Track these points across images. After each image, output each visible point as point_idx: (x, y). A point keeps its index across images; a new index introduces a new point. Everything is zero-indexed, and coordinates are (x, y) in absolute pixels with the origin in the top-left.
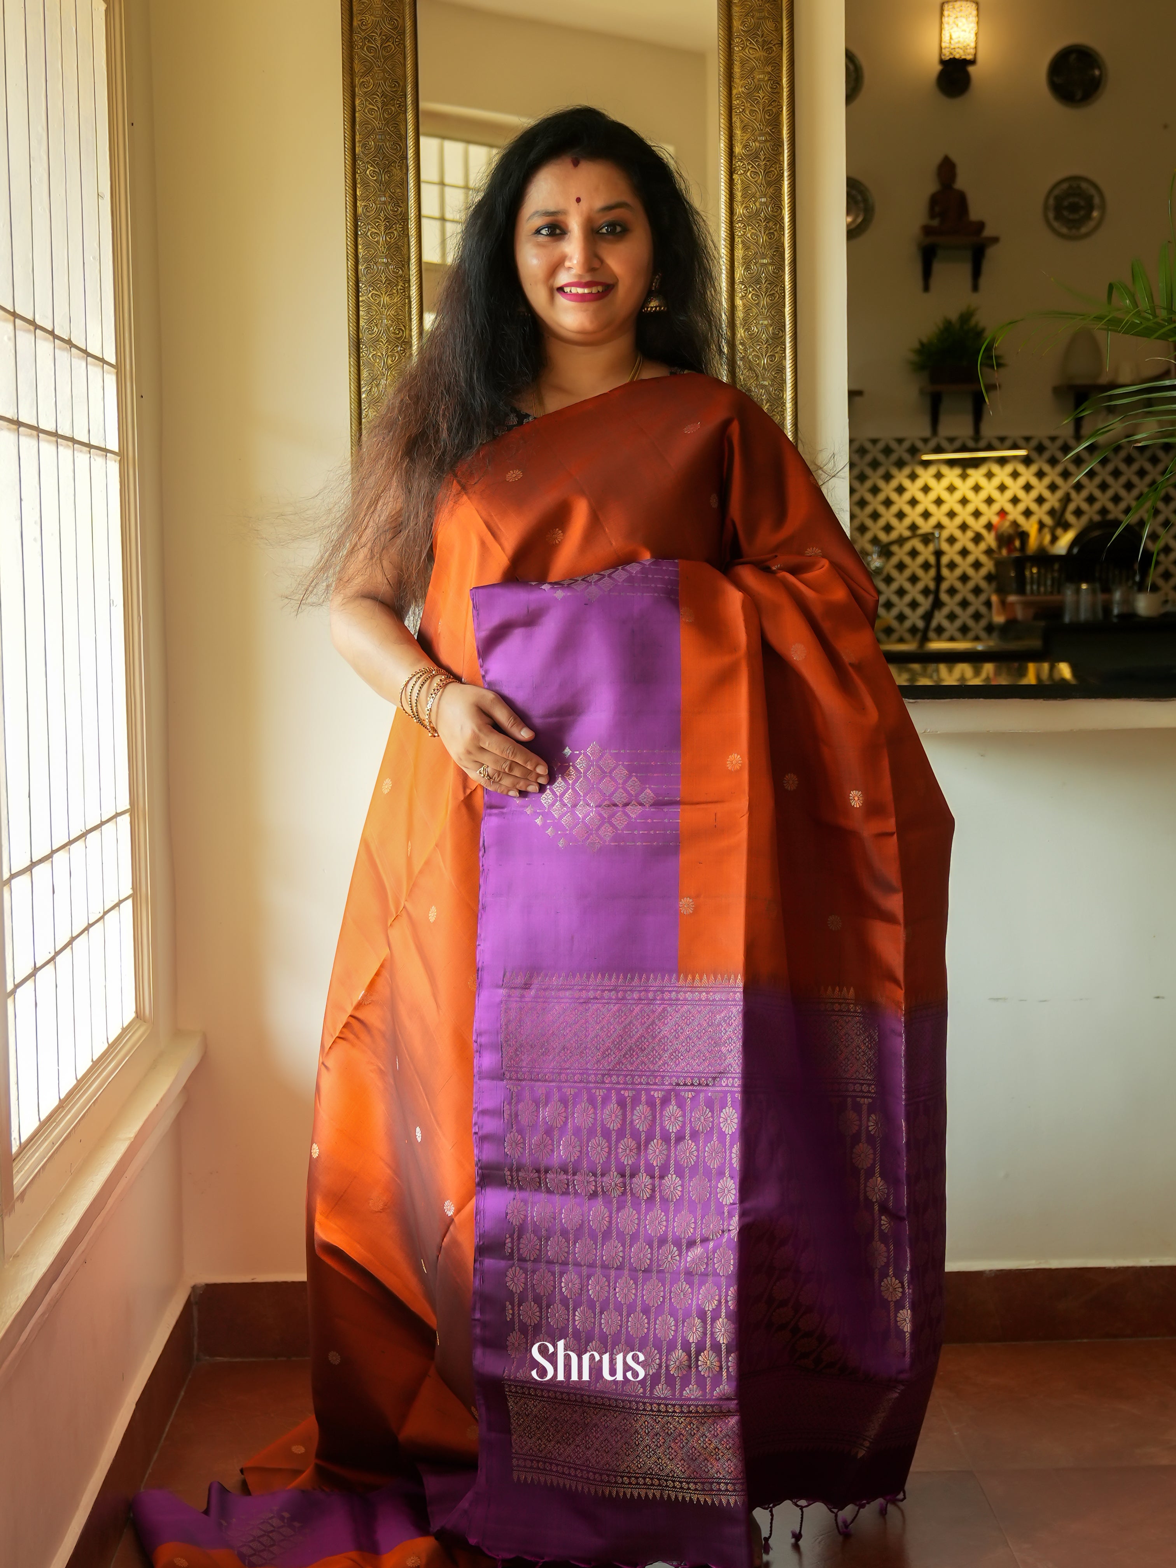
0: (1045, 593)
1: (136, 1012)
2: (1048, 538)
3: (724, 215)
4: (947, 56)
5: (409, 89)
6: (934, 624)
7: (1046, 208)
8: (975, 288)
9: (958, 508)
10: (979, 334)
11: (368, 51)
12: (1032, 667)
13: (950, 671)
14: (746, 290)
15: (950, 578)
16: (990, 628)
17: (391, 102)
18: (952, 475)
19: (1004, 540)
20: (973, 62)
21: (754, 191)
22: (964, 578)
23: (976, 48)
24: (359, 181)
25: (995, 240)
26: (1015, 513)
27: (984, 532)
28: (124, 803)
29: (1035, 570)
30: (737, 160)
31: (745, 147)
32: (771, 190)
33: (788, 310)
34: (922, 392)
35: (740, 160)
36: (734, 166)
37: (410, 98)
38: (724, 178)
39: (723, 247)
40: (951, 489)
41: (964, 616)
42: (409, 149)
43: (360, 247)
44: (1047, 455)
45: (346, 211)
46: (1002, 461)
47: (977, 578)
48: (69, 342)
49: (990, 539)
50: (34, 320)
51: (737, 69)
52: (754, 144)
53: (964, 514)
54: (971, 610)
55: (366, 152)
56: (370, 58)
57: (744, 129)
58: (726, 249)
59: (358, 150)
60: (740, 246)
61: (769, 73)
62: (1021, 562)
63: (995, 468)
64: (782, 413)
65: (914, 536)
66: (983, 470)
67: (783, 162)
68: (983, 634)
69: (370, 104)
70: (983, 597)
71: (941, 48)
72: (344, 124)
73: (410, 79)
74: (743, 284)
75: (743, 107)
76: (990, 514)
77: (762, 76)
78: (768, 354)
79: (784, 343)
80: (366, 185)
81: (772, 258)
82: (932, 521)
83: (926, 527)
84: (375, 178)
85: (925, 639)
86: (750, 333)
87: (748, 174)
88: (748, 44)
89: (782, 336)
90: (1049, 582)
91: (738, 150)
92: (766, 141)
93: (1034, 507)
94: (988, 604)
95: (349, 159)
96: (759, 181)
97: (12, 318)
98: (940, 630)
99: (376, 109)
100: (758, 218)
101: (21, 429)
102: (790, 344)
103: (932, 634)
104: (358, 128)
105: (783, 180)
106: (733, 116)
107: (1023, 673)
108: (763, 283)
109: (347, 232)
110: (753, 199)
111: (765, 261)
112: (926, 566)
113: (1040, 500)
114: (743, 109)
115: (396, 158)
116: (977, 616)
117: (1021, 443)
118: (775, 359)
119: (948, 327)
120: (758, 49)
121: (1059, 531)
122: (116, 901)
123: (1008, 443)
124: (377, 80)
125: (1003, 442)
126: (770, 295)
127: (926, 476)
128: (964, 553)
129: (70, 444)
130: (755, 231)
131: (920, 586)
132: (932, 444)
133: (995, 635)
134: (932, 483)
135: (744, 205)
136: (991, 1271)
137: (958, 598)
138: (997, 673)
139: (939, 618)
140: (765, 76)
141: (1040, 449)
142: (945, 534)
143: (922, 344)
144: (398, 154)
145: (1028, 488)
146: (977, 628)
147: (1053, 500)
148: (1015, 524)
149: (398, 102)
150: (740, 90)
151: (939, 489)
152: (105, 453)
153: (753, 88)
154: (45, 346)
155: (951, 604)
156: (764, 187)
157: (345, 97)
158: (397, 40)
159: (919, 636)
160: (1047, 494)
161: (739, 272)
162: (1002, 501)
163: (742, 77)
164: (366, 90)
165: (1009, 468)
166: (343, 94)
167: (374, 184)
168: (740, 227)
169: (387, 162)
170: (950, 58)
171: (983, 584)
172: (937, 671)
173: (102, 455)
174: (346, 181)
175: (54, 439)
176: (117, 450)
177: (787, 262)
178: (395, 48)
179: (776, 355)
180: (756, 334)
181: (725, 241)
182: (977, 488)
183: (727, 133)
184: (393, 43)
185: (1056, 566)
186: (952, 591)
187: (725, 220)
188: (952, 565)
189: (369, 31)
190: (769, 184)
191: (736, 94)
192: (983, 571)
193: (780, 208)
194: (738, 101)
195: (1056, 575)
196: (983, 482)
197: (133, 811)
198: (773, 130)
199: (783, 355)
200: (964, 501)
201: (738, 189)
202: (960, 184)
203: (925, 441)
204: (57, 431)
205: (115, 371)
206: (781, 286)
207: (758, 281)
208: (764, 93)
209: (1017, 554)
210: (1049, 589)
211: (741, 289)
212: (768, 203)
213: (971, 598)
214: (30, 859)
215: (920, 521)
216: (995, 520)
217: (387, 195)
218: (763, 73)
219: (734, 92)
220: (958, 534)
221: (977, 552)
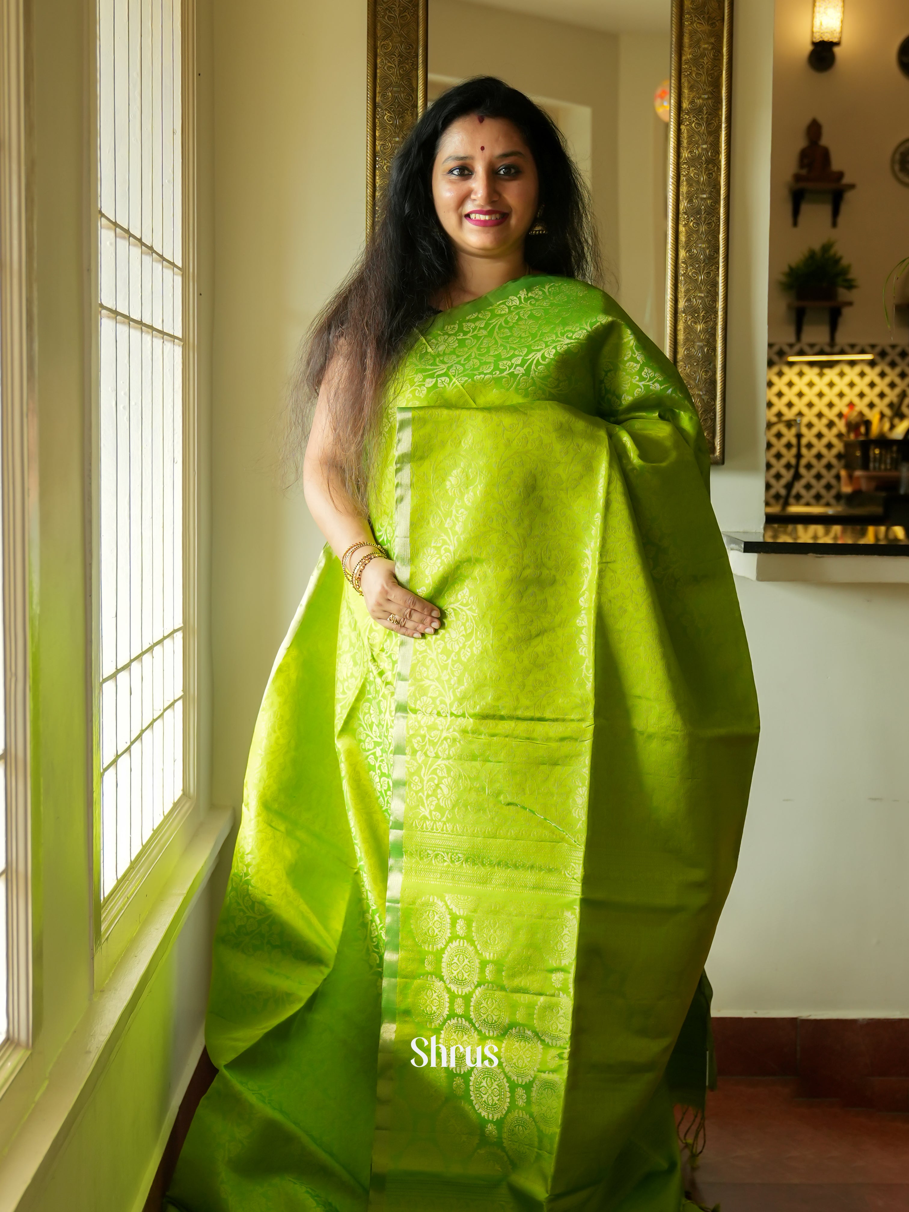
0: (886, 469)
1: (183, 790)
2: (887, 426)
3: (673, 158)
4: (817, 39)
5: (421, 51)
6: (794, 492)
7: (893, 161)
8: (834, 224)
9: (815, 400)
10: (837, 261)
11: (388, 19)
12: (871, 530)
13: (806, 530)
14: (689, 219)
15: (808, 455)
16: (839, 497)
17: (406, 61)
18: (812, 374)
19: (852, 427)
20: (837, 44)
21: (697, 138)
22: (819, 456)
23: (841, 32)
24: (378, 124)
25: (852, 186)
26: (861, 405)
27: (836, 420)
28: (179, 623)
29: (877, 451)
30: (684, 114)
31: (692, 102)
32: (711, 138)
33: (722, 236)
34: (789, 307)
35: (687, 114)
36: (681, 119)
37: (421, 58)
38: (674, 128)
39: (671, 183)
40: (811, 384)
41: (818, 487)
42: (419, 99)
43: (377, 178)
44: (888, 359)
45: (367, 149)
46: (852, 363)
47: (830, 456)
48: (151, 248)
49: (841, 426)
50: (129, 229)
51: (686, 40)
52: (698, 101)
53: (820, 405)
54: (823, 482)
55: (385, 101)
56: (390, 25)
57: (691, 88)
58: (673, 185)
59: (378, 99)
60: (685, 183)
61: (712, 44)
62: (866, 445)
63: (846, 369)
64: (715, 320)
65: (780, 421)
66: (837, 370)
67: (722, 116)
68: (833, 501)
69: (389, 62)
70: (834, 472)
71: (813, 32)
72: (367, 78)
73: (421, 43)
74: (686, 214)
75: (690, 71)
76: (841, 406)
77: (706, 46)
78: (705, 272)
79: (718, 263)
80: (384, 128)
81: (710, 194)
82: (795, 410)
83: (789, 414)
84: (391, 122)
85: (786, 504)
86: (690, 254)
87: (693, 125)
88: (696, 20)
89: (716, 257)
90: (889, 461)
91: (685, 105)
92: (708, 98)
93: (876, 400)
94: (838, 477)
95: (371, 107)
96: (701, 131)
97: (113, 227)
98: (798, 497)
99: (394, 66)
100: (700, 161)
101: (118, 317)
102: (723, 264)
103: (792, 500)
104: (378, 81)
105: (721, 131)
106: (682, 78)
107: (863, 533)
108: (703, 213)
109: (367, 165)
110: (696, 146)
111: (704, 196)
112: (789, 446)
113: (882, 395)
114: (690, 73)
115: (408, 107)
116: (828, 487)
117: (868, 349)
118: (710, 276)
119: (812, 255)
120: (704, 24)
121: (896, 421)
122: (172, 701)
123: (858, 349)
124: (395, 43)
125: (853, 348)
126: (708, 223)
127: (790, 374)
128: (820, 436)
129: (150, 331)
130: (697, 172)
131: (783, 461)
132: (797, 348)
133: (843, 502)
134: (796, 379)
135: (689, 150)
136: (864, 1019)
137: (814, 472)
138: (844, 532)
139: (798, 487)
140: (709, 46)
141: (883, 354)
142: (805, 421)
143: (791, 269)
144: (410, 103)
145: (872, 385)
146: (828, 496)
147: (892, 396)
148: (861, 414)
149: (411, 61)
150: (688, 57)
151: (801, 384)
152: (173, 339)
153: (699, 55)
154: (136, 251)
155: (807, 476)
156: (705, 135)
157: (369, 57)
158: (412, 11)
159: (781, 501)
160: (887, 390)
161: (684, 204)
162: (851, 395)
163: (690, 46)
164: (386, 51)
165: (857, 369)
166: (368, 54)
167: (390, 127)
168: (684, 168)
169: (401, 110)
170: (820, 41)
171: (834, 461)
172: (795, 530)
173: (171, 341)
174: (367, 124)
175: (140, 326)
176: (180, 337)
177: (722, 197)
178: (411, 18)
179: (712, 273)
180: (695, 255)
181: (673, 179)
182: (831, 385)
183: (676, 91)
184: (409, 13)
185: (895, 448)
186: (809, 466)
187: (673, 162)
188: (810, 446)
189: (390, 3)
190: (710, 133)
191: (685, 60)
192: (834, 451)
193: (718, 153)
194: (686, 66)
195: (894, 455)
196: (836, 379)
197: (185, 629)
198: (714, 90)
199: (717, 272)
200: (821, 395)
201: (684, 137)
202: (825, 141)
203: (791, 346)
204: (141, 320)
205: (181, 273)
206: (717, 217)
207: (699, 212)
208: (708, 59)
209: (862, 438)
210: (888, 467)
211: (684, 218)
212: (708, 149)
213: (824, 472)
214: (115, 667)
215: (785, 410)
216: (845, 410)
217: (401, 136)
218: (707, 43)
219: (684, 58)
220: (815, 420)
221: (830, 436)
